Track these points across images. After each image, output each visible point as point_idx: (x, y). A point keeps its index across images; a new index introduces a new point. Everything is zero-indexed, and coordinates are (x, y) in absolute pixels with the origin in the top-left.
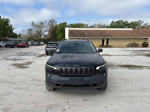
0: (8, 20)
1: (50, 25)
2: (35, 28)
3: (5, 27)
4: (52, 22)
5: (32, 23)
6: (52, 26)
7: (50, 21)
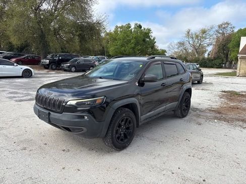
0: (149, 30)
1: (220, 33)
2: (191, 40)
3: (144, 40)
4: (224, 28)
5: (186, 33)
6: (223, 34)
7: (220, 26)
